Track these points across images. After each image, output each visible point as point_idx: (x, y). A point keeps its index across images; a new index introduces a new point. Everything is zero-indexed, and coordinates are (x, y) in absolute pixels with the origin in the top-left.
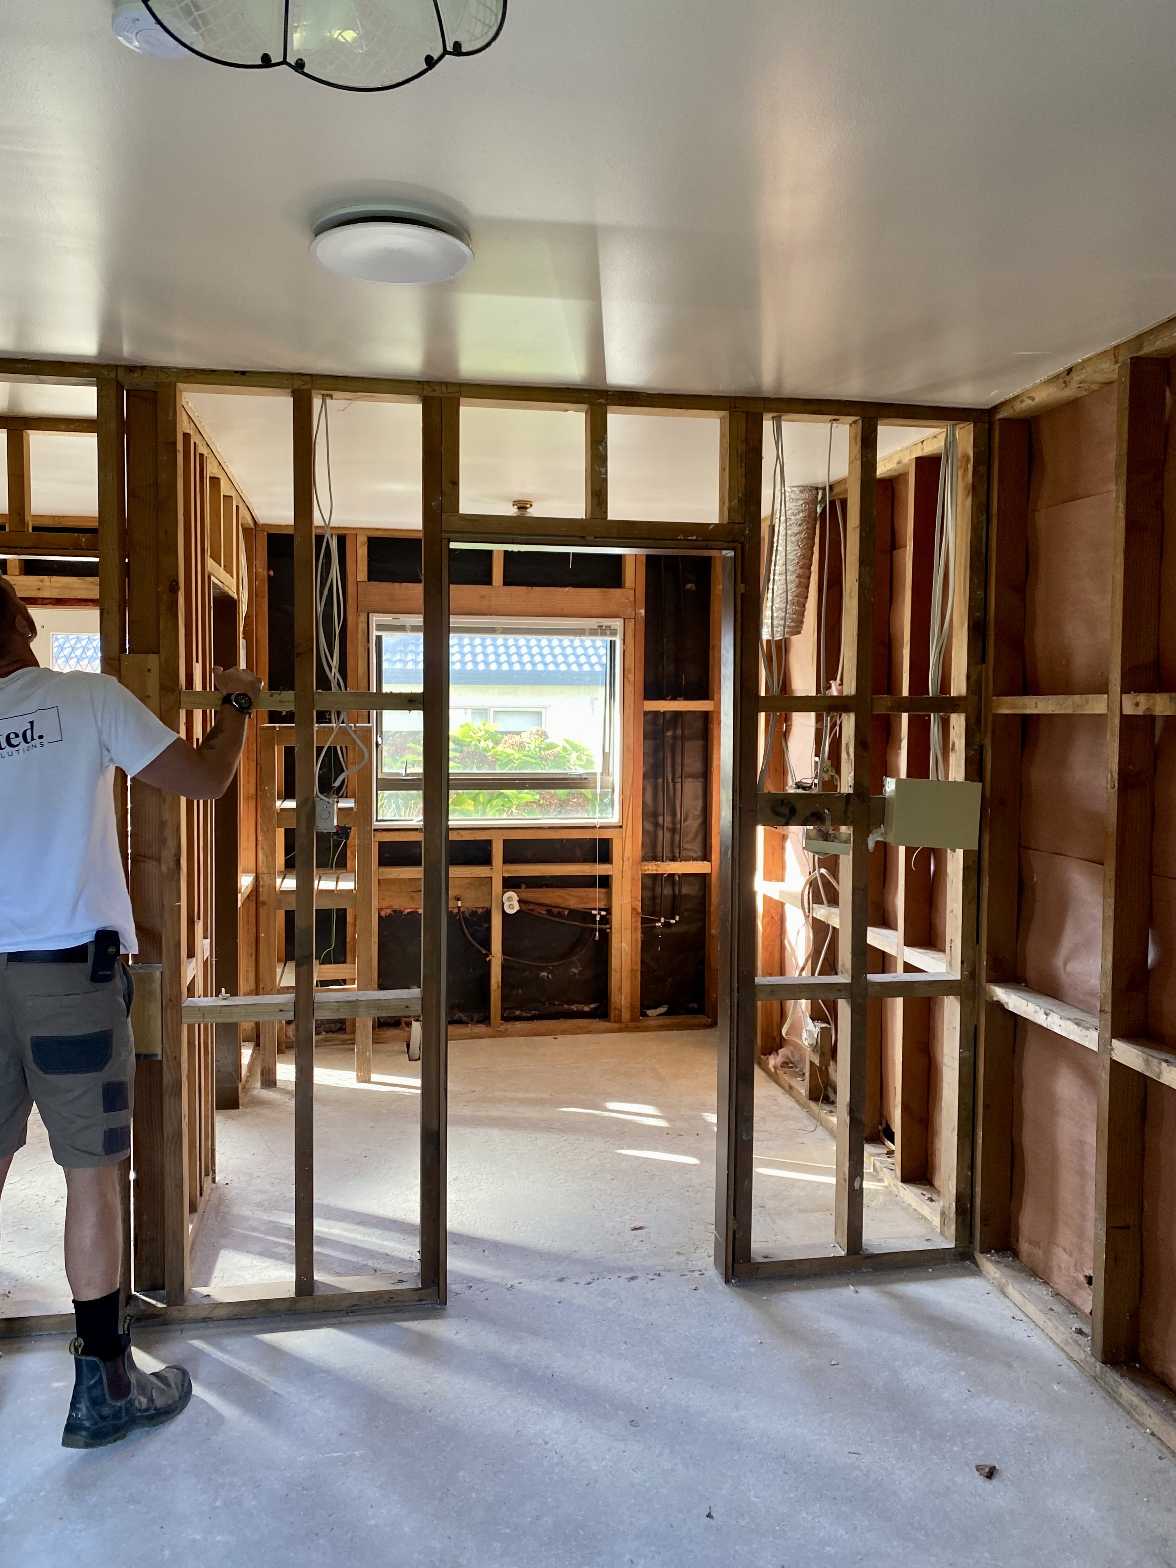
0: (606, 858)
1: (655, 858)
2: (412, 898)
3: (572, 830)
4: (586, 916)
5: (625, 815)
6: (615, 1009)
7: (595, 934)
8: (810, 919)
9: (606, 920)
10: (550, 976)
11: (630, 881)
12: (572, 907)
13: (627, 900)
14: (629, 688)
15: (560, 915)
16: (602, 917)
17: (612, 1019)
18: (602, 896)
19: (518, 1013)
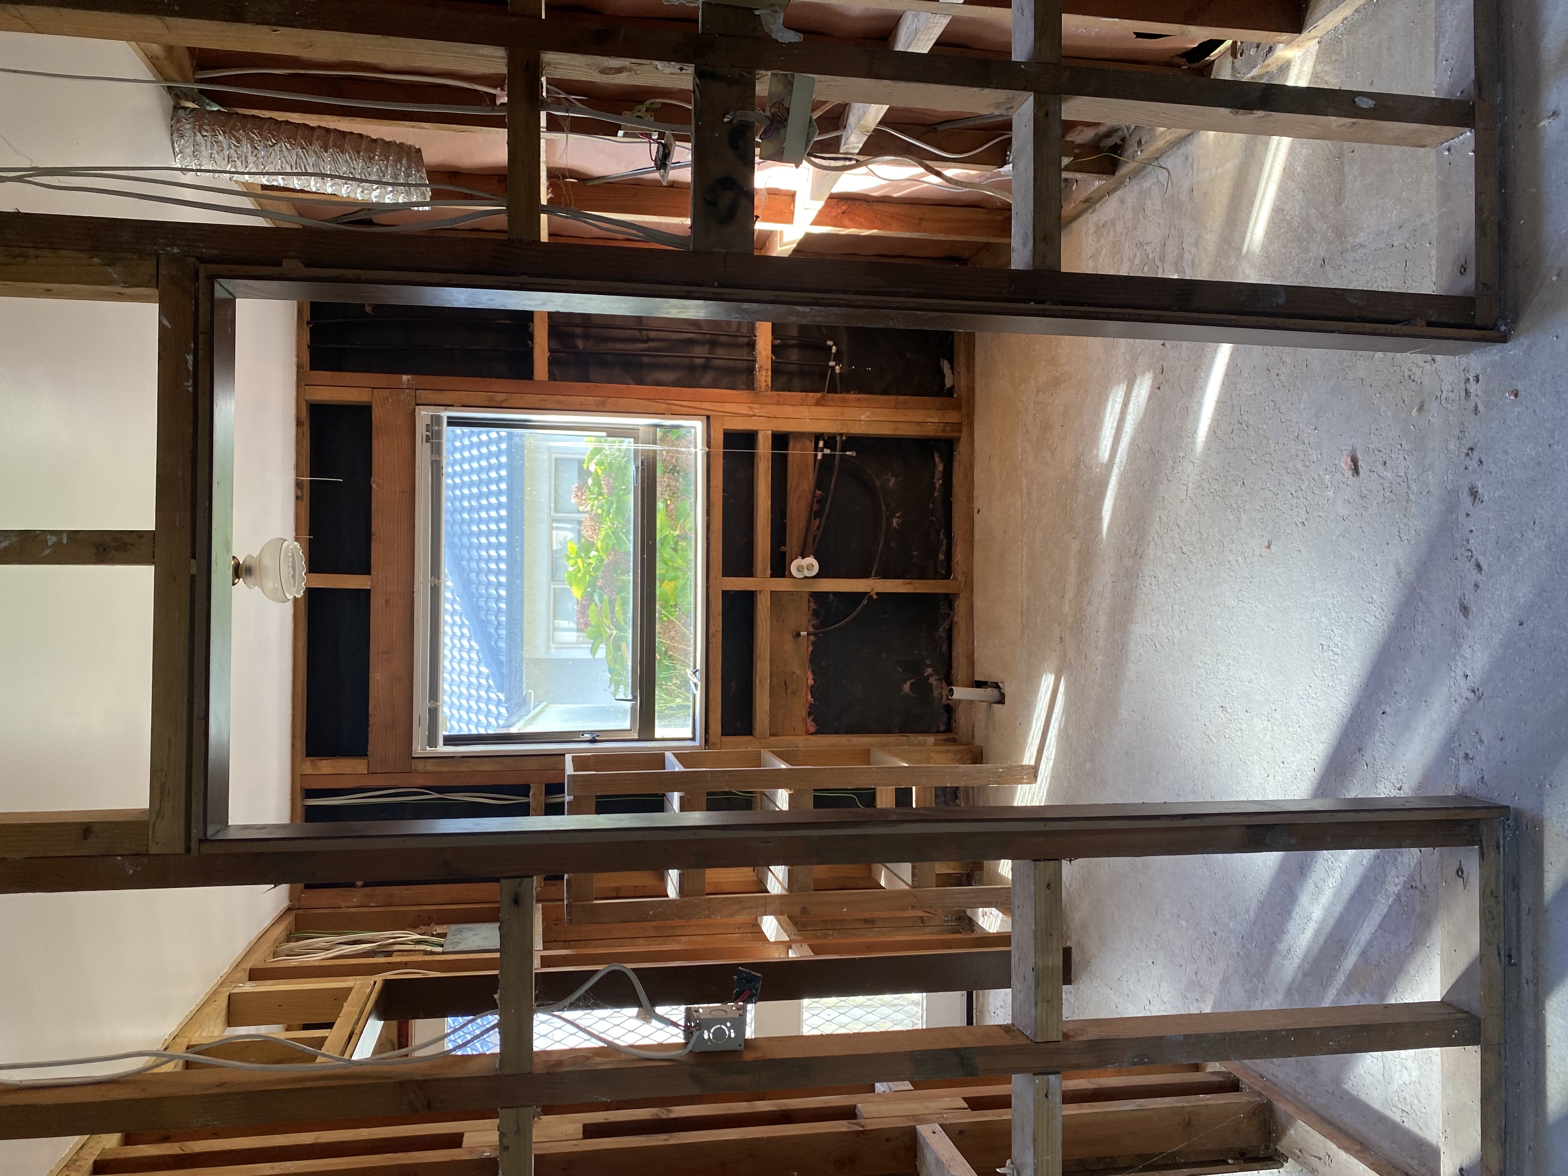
0: (748, 439)
1: (750, 371)
2: (795, 693)
3: (712, 484)
4: (824, 467)
5: (692, 411)
6: (944, 431)
7: (848, 456)
8: (861, 158)
9: (830, 440)
10: (898, 515)
11: (780, 408)
12: (812, 486)
13: (805, 412)
14: (516, 399)
15: (821, 501)
16: (825, 446)
17: (956, 434)
18: (799, 445)
19: (941, 557)
